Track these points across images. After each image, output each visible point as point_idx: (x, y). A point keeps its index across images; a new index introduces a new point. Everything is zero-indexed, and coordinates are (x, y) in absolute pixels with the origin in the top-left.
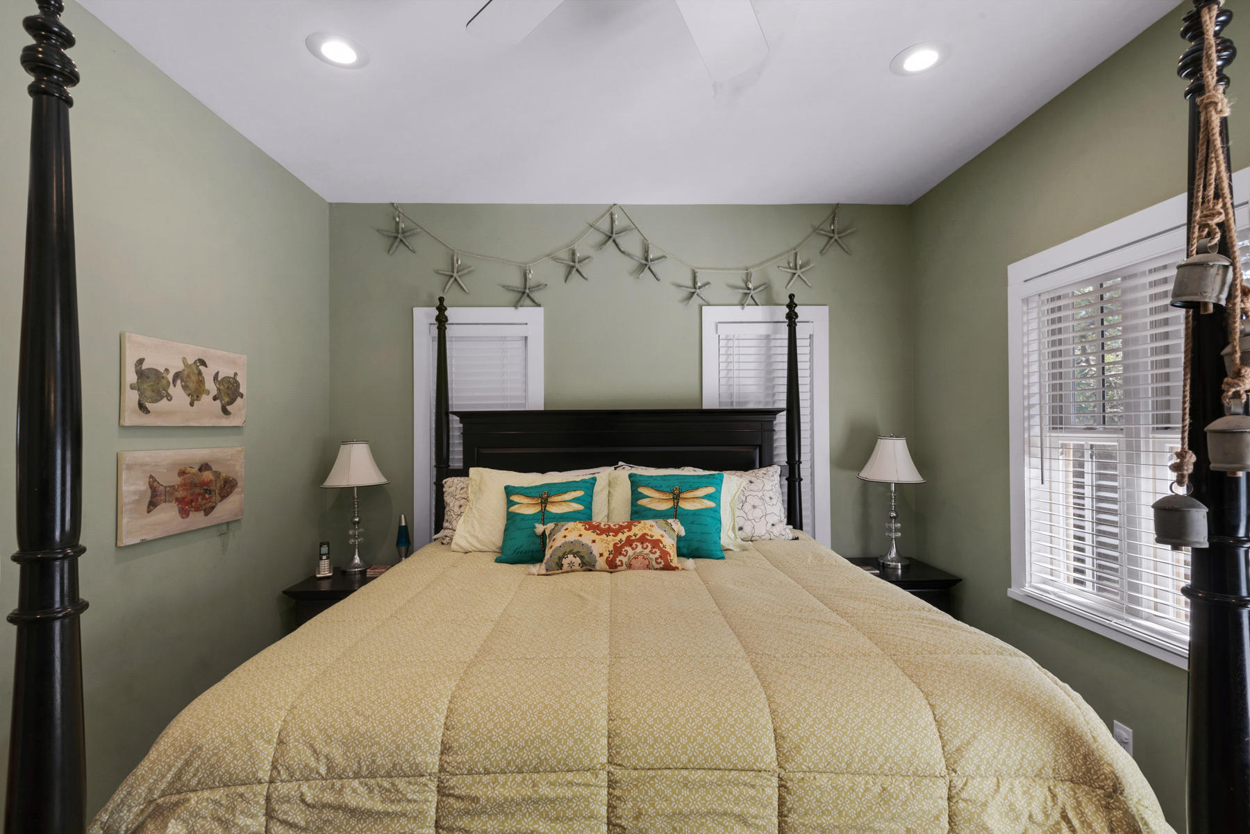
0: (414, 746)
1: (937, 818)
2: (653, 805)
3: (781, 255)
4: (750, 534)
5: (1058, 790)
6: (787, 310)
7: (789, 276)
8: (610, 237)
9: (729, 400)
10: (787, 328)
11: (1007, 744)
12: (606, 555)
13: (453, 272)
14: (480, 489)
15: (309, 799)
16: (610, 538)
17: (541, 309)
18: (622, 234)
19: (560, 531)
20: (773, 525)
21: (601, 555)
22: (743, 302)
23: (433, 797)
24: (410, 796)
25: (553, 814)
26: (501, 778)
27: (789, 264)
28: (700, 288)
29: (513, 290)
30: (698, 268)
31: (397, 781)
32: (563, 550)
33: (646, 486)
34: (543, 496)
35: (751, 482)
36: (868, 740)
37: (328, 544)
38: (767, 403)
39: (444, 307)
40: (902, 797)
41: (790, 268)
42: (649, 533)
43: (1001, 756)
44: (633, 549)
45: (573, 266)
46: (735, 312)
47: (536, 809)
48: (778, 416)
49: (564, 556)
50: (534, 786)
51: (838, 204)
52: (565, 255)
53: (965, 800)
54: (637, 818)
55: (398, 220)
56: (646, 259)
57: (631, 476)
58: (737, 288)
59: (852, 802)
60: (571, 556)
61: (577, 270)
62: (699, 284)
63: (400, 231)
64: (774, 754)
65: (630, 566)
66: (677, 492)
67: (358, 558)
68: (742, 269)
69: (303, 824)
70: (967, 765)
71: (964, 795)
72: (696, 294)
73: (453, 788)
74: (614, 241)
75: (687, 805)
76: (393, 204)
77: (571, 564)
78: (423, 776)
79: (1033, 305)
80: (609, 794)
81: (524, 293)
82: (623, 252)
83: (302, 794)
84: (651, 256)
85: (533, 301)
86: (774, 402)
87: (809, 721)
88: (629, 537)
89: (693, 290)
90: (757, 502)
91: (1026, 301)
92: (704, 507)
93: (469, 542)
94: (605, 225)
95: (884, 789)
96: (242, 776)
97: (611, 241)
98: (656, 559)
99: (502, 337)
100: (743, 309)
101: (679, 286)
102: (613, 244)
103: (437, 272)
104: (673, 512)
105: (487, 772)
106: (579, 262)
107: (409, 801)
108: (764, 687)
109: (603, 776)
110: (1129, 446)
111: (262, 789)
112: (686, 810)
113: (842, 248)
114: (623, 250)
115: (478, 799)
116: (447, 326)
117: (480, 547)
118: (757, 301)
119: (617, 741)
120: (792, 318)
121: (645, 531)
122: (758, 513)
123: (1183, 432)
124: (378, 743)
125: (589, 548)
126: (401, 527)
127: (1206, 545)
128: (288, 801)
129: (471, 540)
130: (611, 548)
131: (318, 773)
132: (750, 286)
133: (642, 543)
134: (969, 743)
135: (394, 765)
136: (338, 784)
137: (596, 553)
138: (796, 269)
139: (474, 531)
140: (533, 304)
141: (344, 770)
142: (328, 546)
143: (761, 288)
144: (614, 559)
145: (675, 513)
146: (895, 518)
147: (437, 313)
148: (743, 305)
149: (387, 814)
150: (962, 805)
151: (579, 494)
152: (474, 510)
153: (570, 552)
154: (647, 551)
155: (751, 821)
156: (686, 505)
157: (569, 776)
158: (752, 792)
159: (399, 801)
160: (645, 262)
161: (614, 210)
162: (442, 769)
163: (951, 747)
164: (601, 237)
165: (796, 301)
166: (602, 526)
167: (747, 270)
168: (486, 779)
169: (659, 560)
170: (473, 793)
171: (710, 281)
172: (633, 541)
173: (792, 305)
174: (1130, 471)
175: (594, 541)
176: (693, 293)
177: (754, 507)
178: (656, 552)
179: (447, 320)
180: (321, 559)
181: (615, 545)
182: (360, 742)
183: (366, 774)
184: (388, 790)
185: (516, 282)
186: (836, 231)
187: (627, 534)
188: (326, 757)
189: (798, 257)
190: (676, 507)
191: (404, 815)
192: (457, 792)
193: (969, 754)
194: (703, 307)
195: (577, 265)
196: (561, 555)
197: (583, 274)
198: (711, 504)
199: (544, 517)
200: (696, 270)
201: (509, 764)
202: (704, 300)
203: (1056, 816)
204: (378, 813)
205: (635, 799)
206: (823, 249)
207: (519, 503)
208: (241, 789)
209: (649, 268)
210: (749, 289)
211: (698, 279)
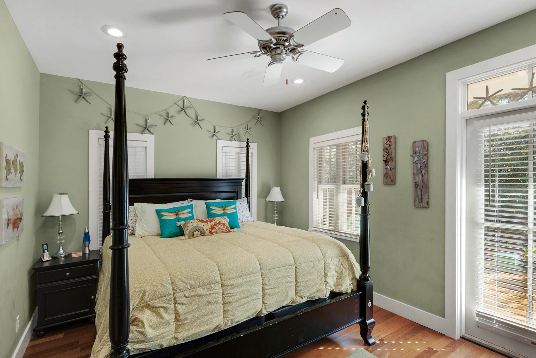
0: (213, 276)
1: (323, 268)
2: (272, 277)
3: (243, 124)
4: (242, 221)
5: (340, 259)
6: (246, 144)
7: (245, 132)
8: (183, 109)
9: (226, 175)
10: (246, 150)
11: (332, 251)
12: (209, 230)
13: (111, 115)
14: (143, 212)
15: (187, 295)
16: (209, 224)
17: (153, 136)
18: (188, 109)
19: (189, 223)
20: (248, 217)
21: (207, 230)
22: (231, 139)
23: (220, 287)
24: (215, 288)
25: (251, 284)
26: (237, 279)
27: (245, 127)
28: (217, 133)
29: (141, 126)
30: (217, 126)
31: (211, 285)
32: (193, 230)
33: (213, 206)
34: (176, 212)
35: (240, 203)
36: (310, 255)
37: (47, 244)
38: (238, 176)
39: (108, 131)
40: (317, 265)
41: (246, 129)
42: (221, 221)
43: (332, 254)
44: (217, 227)
45: (167, 119)
46: (228, 143)
47: (247, 284)
48: (243, 181)
49: (194, 232)
50: (246, 278)
51: (260, 109)
52: (164, 114)
53: (327, 264)
54: (269, 281)
55: (82, 87)
56: (197, 120)
57: (205, 203)
58: (229, 134)
59: (309, 268)
60: (197, 231)
61: (169, 121)
62: (216, 132)
63: (83, 93)
64: (293, 261)
65: (217, 233)
66: (224, 207)
67: (62, 250)
68: (230, 127)
69: (186, 303)
70: (327, 257)
71: (326, 263)
72: (215, 135)
73: (226, 284)
74: (184, 111)
75: (279, 276)
76: (79, 80)
77: (197, 234)
78: (217, 283)
79: (316, 150)
80: (262, 277)
81: (145, 128)
82: (188, 116)
83: (185, 295)
84: (199, 119)
85: (150, 132)
86: (240, 176)
87: (299, 253)
88: (215, 223)
89: (214, 134)
90: (243, 210)
91: (314, 149)
92: (233, 212)
93: (143, 233)
94: (181, 104)
95: (314, 264)
96: (165, 294)
97: (183, 111)
98: (225, 229)
99: (134, 146)
100: (231, 142)
101: (209, 132)
102: (184, 112)
103: (102, 114)
104: (224, 214)
105: (233, 278)
106: (170, 118)
107: (215, 289)
108: (287, 249)
109: (260, 273)
110: (337, 188)
111: (172, 296)
112: (279, 277)
113: (261, 124)
114: (188, 115)
115: (233, 285)
116: (109, 140)
117: (149, 234)
118: (236, 139)
119: (262, 265)
120: (248, 146)
121: (219, 221)
122: (244, 213)
123: (360, 184)
124: (203, 277)
125: (203, 228)
126: (86, 233)
127: (364, 205)
128: (181, 298)
129: (143, 232)
130: (210, 227)
131: (188, 288)
132: (234, 134)
133: (220, 225)
134: (326, 252)
135: (209, 281)
136: (194, 290)
137: (205, 229)
138: (248, 130)
139: (144, 228)
140: (149, 133)
141: (196, 286)
142: (47, 245)
143: (237, 135)
144: (212, 231)
145: (225, 214)
146: (276, 213)
147: (105, 134)
148: (231, 141)
149: (210, 294)
150: (326, 264)
151: (189, 210)
152: (143, 220)
153: (196, 230)
154: (222, 227)
155: (291, 276)
156: (228, 212)
157: (253, 275)
158: (291, 270)
159: (213, 290)
160: (197, 121)
161: (185, 99)
162: (222, 280)
163: (324, 254)
164: (179, 109)
165: (249, 141)
166: (204, 220)
167: (232, 128)
168: (233, 280)
169: (226, 229)
170: (232, 284)
171: (220, 131)
172: (217, 224)
173: (248, 143)
174: (337, 194)
175: (204, 226)
176: (214, 135)
177: (242, 212)
178: (225, 227)
179: (110, 137)
180: (44, 252)
181: (211, 226)
182: (198, 278)
183: (203, 285)
184: (209, 288)
185: (142, 123)
186: (260, 118)
187: (214, 222)
188: (189, 283)
189: (248, 125)
190: (225, 212)
191: (215, 293)
192: (227, 284)
193: (327, 254)
194: (218, 140)
195: (170, 119)
196: (193, 231)
197: (172, 123)
198: (235, 211)
199: (178, 219)
200: (215, 126)
201: (239, 275)
202: (218, 137)
203: (340, 264)
204: (208, 294)
205: (268, 277)
206: (256, 124)
207: (166, 215)
208: (166, 298)
209: (198, 123)
210: (233, 135)
211: (216, 130)
